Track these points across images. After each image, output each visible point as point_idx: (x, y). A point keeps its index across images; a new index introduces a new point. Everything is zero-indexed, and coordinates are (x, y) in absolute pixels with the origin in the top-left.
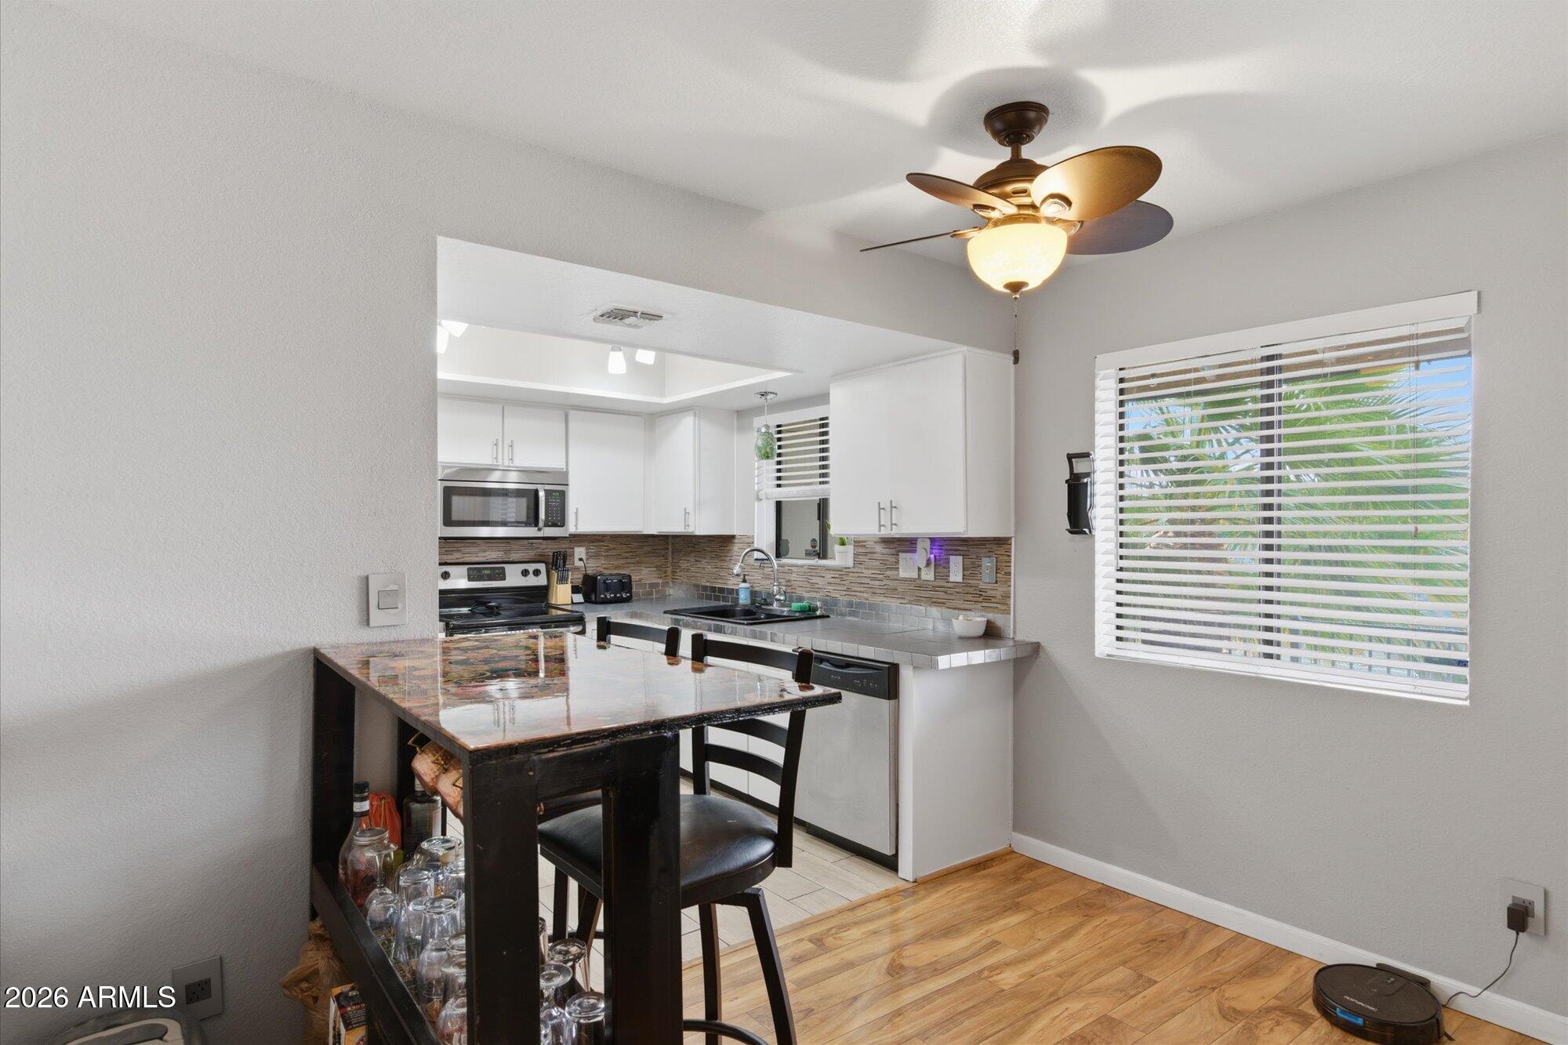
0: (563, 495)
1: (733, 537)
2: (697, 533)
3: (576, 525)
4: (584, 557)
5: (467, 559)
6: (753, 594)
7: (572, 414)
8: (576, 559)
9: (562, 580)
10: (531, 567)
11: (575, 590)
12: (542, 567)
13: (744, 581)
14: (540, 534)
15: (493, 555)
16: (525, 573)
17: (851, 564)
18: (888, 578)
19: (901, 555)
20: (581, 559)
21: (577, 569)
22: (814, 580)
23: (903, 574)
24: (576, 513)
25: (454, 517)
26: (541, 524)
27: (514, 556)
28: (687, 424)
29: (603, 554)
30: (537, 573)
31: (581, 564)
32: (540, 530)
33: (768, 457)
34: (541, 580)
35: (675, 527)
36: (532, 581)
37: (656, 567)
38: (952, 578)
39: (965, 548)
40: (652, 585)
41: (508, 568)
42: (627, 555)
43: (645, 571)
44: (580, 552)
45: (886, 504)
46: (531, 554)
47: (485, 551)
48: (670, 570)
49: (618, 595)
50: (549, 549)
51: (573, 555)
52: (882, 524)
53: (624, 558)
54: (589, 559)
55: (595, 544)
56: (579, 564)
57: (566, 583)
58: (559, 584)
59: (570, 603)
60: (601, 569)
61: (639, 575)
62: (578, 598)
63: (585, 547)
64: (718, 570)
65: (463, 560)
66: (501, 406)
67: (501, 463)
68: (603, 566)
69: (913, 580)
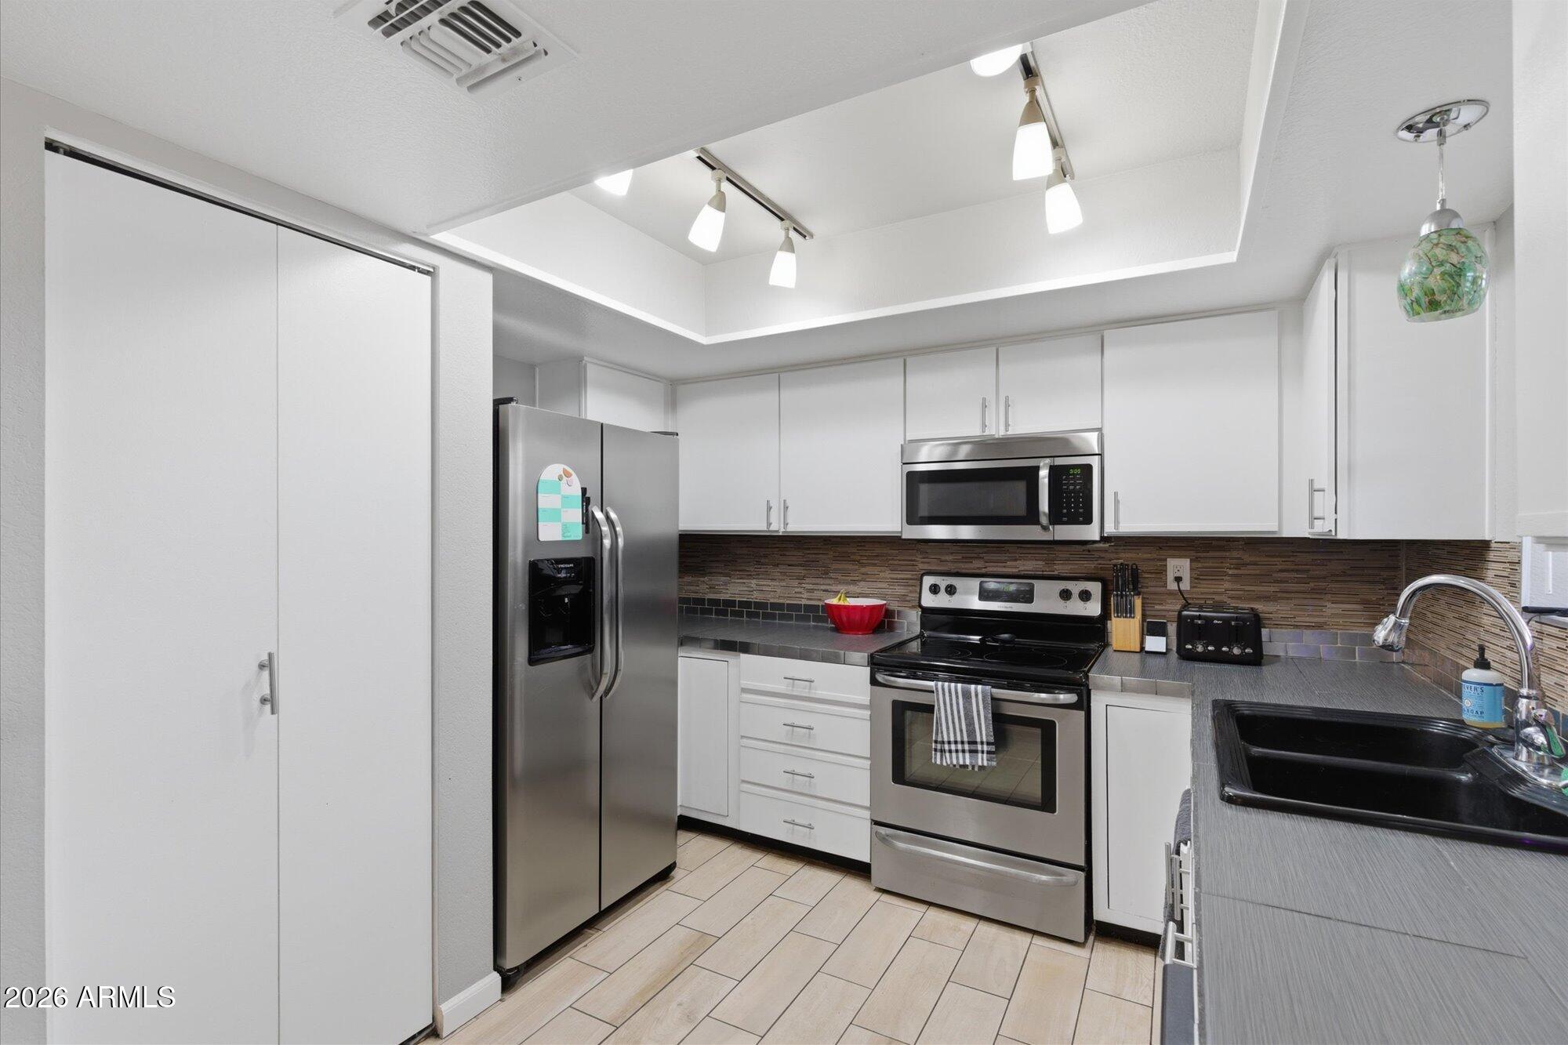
0: (1086, 472)
1: (1487, 544)
3: (1117, 522)
4: (1186, 575)
7: (1110, 335)
8: (1170, 577)
9: (1127, 611)
10: (1075, 587)
11: (1151, 629)
12: (1095, 588)
14: (1052, 537)
16: (1066, 595)
20: (1178, 579)
21: (1171, 593)
25: (918, 512)
26: (1044, 520)
27: (1060, 568)
29: (1230, 572)
30: (1085, 596)
31: (1176, 586)
32: (1047, 529)
34: (1093, 609)
36: (1075, 608)
37: (1365, 602)
41: (1039, 586)
43: (1331, 608)
44: (1178, 567)
46: (1089, 566)
47: (1016, 560)
49: (1225, 649)
51: (1162, 571)
53: (1277, 581)
54: (1196, 579)
55: (1211, 554)
56: (1172, 586)
57: (1130, 617)
58: (1118, 617)
59: (1138, 650)
60: (1217, 598)
61: (1318, 616)
62: (1155, 643)
63: (1188, 560)
64: (1464, 624)
65: (983, 571)
66: (994, 349)
67: (993, 432)
68: (1229, 592)
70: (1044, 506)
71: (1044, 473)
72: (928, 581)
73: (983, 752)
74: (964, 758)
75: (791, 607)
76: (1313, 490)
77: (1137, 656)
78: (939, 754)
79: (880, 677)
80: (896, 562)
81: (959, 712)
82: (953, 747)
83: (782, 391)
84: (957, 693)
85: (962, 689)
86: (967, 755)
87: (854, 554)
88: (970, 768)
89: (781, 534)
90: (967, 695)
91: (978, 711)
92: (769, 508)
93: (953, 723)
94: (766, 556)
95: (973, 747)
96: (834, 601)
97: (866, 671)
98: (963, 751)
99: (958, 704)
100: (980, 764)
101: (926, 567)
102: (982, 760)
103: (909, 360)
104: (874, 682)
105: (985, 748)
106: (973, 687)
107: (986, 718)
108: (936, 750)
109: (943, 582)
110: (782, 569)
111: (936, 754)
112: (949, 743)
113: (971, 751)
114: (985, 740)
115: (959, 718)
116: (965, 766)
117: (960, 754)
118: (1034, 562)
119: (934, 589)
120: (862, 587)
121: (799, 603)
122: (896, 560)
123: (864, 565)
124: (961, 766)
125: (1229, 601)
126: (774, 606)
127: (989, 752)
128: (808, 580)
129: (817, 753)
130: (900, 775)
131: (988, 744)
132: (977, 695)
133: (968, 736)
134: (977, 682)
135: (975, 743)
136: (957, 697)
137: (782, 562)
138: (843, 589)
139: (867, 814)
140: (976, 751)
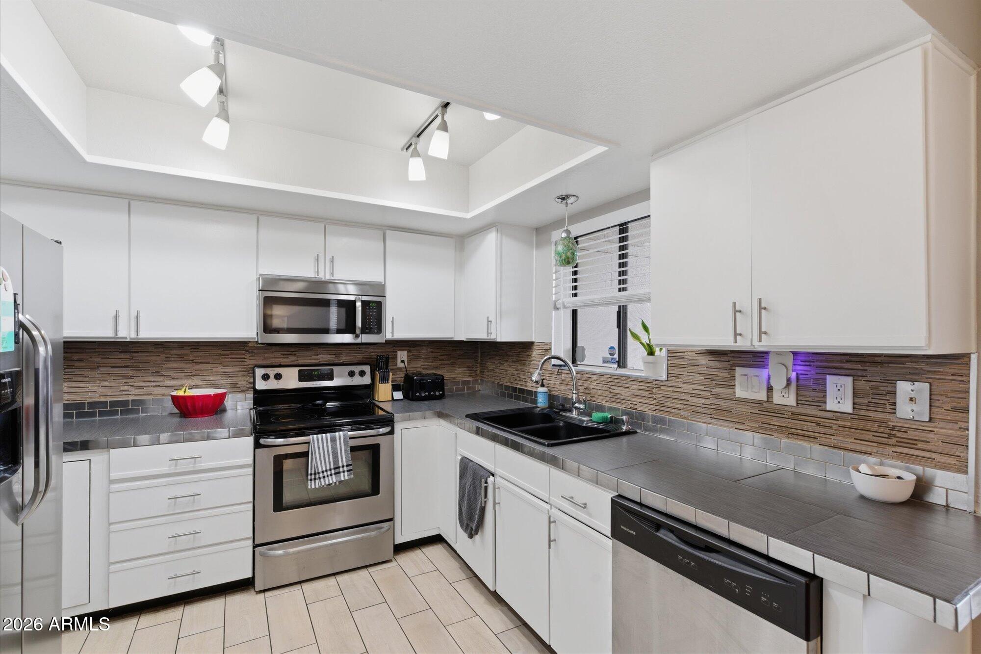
0: (379, 305)
1: (532, 343)
2: (498, 340)
3: (392, 333)
4: (405, 359)
5: (301, 362)
6: (551, 398)
7: (389, 233)
8: (399, 361)
9: (384, 380)
10: (357, 369)
11: (395, 388)
12: (367, 369)
13: (543, 386)
14: (358, 341)
15: (324, 358)
16: (352, 374)
17: (664, 377)
18: (717, 396)
19: (739, 371)
20: (403, 362)
21: (400, 369)
22: (617, 390)
23: (740, 393)
24: (393, 322)
25: (273, 325)
26: (358, 331)
27: (344, 359)
28: (491, 238)
29: (423, 356)
30: (362, 374)
31: (402, 365)
32: (357, 336)
33: (565, 264)
34: (366, 380)
35: (479, 334)
36: (357, 381)
37: (468, 367)
38: (831, 405)
39: (859, 366)
40: (464, 383)
41: (336, 369)
42: (441, 357)
43: (459, 370)
44: (402, 355)
45: (747, 304)
46: (359, 357)
47: (318, 355)
48: (479, 369)
49: (432, 393)
50: (374, 353)
51: (396, 357)
52: (738, 332)
53: (440, 360)
54: (409, 361)
55: (416, 348)
56: (401, 365)
57: (388, 383)
58: (381, 383)
59: (391, 400)
60: (419, 370)
61: (453, 375)
62: (398, 395)
63: (406, 352)
64: (519, 372)
65: (296, 363)
66: (323, 225)
67: (323, 277)
68: (423, 367)
69: (760, 403)
70: (359, 323)
71: (358, 305)
72: (259, 372)
73: (344, 472)
74: (332, 479)
75: (113, 404)
76: (488, 321)
77: (391, 403)
78: (313, 482)
79: (262, 441)
80: (227, 360)
81: (328, 451)
82: (325, 474)
83: (132, 216)
84: (327, 440)
85: (330, 436)
86: (334, 476)
87: (188, 354)
88: (333, 484)
89: (128, 340)
90: (333, 440)
91: (341, 448)
92: (116, 318)
93: (325, 459)
94: (80, 360)
95: (337, 471)
96: (180, 393)
97: (250, 440)
98: (331, 475)
99: (327, 446)
100: (343, 479)
101: (253, 362)
102: (345, 476)
103: (261, 217)
104: (257, 445)
105: (345, 469)
106: (337, 434)
107: (346, 451)
108: (311, 480)
109: (272, 372)
110: (103, 370)
111: (311, 483)
112: (323, 472)
113: (335, 474)
114: (345, 464)
115: (329, 455)
116: (330, 484)
117: (330, 477)
118: (329, 356)
119: (266, 377)
120: (197, 380)
121: (127, 399)
122: (227, 358)
123: (198, 363)
124: (327, 485)
125: (422, 370)
126: (92, 405)
127: (348, 471)
128: (136, 379)
129: (201, 512)
130: (279, 505)
131: (348, 466)
132: (340, 439)
133: (334, 464)
134: (340, 430)
135: (339, 467)
136: (327, 442)
137: (102, 365)
138: (187, 382)
139: (250, 542)
140: (339, 473)
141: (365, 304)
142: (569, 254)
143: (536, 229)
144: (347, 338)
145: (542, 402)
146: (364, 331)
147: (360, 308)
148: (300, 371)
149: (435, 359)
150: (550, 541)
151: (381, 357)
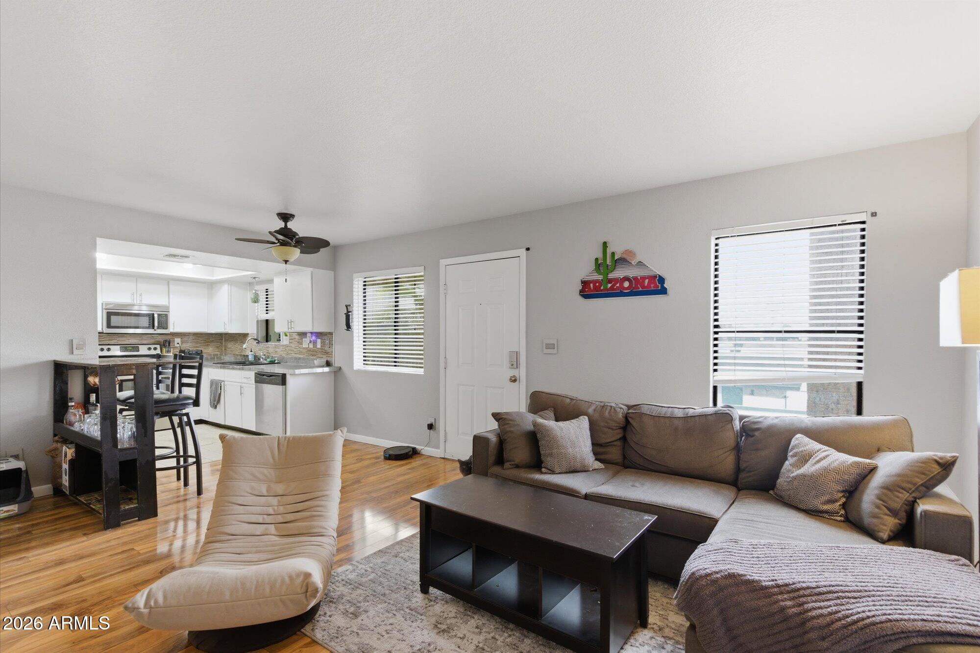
0: (166, 316)
1: (248, 334)
2: (230, 332)
3: (173, 329)
4: (180, 342)
5: (120, 343)
6: (255, 357)
7: (171, 282)
8: (176, 343)
9: (168, 352)
10: (152, 347)
12: (158, 347)
13: (251, 351)
14: (155, 332)
15: (133, 341)
16: (149, 349)
17: (288, 343)
19: (303, 338)
20: (178, 343)
21: (176, 347)
22: (277, 350)
23: (303, 346)
24: (173, 324)
25: (112, 325)
26: (155, 328)
27: (145, 342)
28: (225, 288)
29: (190, 341)
30: (155, 349)
31: (178, 345)
32: (155, 330)
33: (255, 302)
34: (157, 352)
35: (220, 329)
36: (153, 352)
37: (217, 347)
38: (318, 347)
39: (321, 336)
40: (215, 355)
41: (141, 346)
42: (202, 341)
43: (211, 348)
44: (177, 340)
45: (290, 321)
46: (153, 341)
47: (129, 339)
48: (224, 348)
50: (161, 339)
51: (174, 341)
53: (200, 343)
54: (182, 343)
55: (186, 337)
57: (170, 353)
61: (208, 351)
63: (180, 338)
65: (117, 343)
66: (135, 281)
68: (189, 346)
69: (307, 348)
70: (156, 324)
71: (156, 316)
76: (225, 324)
109: (105, 347)
118: (138, 340)
119: (102, 350)
125: (189, 348)
141: (159, 315)
142: (256, 300)
143: (249, 283)
144: (151, 331)
145: (251, 358)
146: (158, 328)
147: (157, 317)
148: (120, 347)
149: (197, 343)
150: (241, 393)
151: (166, 341)
